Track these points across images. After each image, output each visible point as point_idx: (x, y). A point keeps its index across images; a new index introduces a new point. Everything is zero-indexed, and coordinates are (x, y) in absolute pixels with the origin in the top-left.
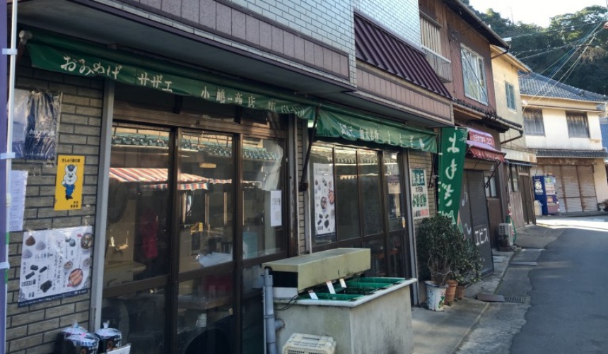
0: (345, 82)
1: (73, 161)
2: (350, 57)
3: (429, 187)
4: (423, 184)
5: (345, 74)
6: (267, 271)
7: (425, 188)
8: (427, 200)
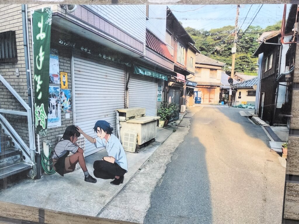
0: (142, 53)
1: (64, 74)
2: (144, 44)
3: (163, 92)
4: (161, 91)
5: (142, 51)
6: (117, 112)
7: (161, 92)
8: (162, 96)
